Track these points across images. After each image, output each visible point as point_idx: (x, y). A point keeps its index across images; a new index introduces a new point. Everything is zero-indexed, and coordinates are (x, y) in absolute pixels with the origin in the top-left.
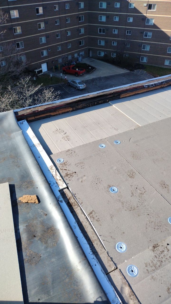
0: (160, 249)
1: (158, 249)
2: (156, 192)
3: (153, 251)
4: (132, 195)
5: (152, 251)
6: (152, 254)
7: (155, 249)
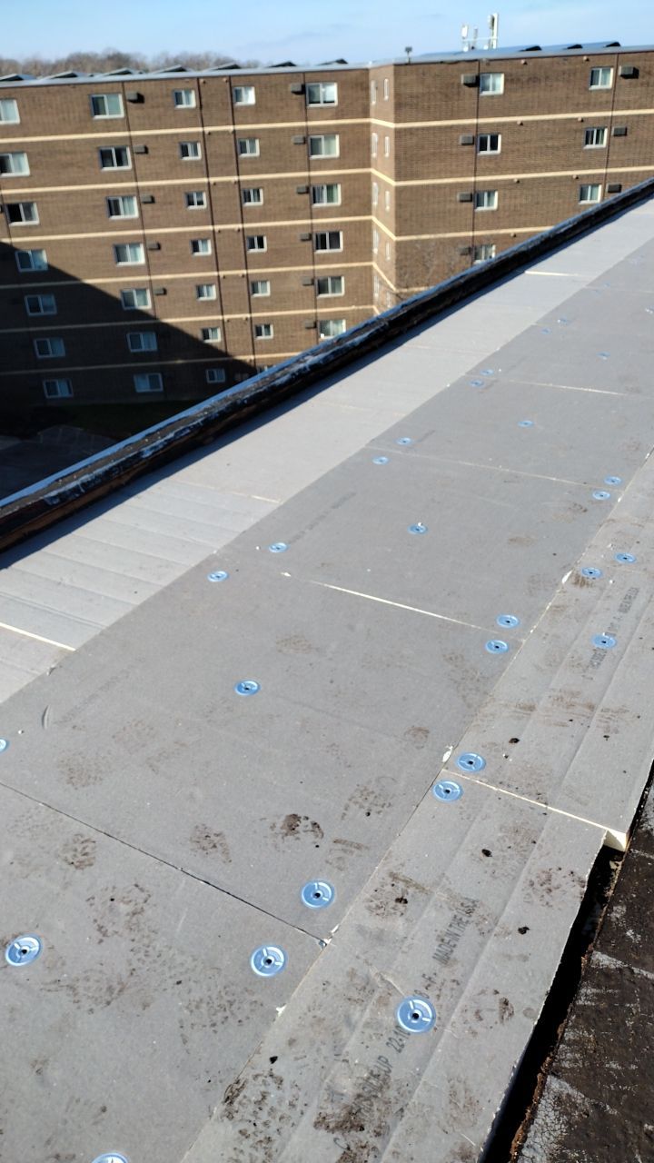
0: (252, 1092)
1: (245, 1097)
2: (185, 878)
3: (230, 1116)
4: (100, 937)
5: (226, 1119)
6: (229, 1130)
7: (236, 1104)
